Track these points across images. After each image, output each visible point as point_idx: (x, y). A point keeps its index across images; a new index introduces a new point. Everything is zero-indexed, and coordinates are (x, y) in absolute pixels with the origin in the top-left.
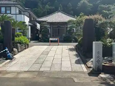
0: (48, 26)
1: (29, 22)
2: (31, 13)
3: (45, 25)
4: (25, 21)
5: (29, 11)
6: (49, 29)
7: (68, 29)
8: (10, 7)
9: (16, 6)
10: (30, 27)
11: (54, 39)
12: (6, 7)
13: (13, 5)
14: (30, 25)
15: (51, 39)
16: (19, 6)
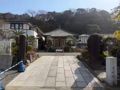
0: (52, 39)
1: (37, 36)
2: (39, 29)
3: (49, 39)
4: (34, 35)
5: (37, 28)
6: (53, 42)
7: (67, 42)
8: (23, 24)
9: (27, 24)
10: (38, 40)
12: (19, 24)
13: (25, 23)
14: (37, 38)
15: (57, 50)
16: (29, 23)
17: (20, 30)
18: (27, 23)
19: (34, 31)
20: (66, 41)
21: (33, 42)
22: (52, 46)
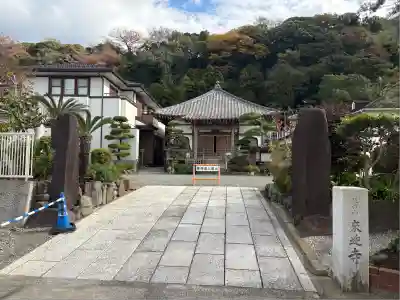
0: (186, 129)
1: (137, 118)
4: (126, 116)
5: (138, 90)
6: (190, 137)
7: (241, 138)
9: (102, 77)
10: (138, 131)
11: (209, 168)
14: (138, 127)
15: (201, 167)
16: (110, 75)
17: (65, 100)
18: (101, 74)
19: (127, 103)
20: (237, 135)
21: (121, 139)
22: (188, 154)
